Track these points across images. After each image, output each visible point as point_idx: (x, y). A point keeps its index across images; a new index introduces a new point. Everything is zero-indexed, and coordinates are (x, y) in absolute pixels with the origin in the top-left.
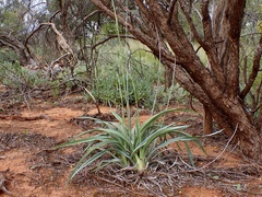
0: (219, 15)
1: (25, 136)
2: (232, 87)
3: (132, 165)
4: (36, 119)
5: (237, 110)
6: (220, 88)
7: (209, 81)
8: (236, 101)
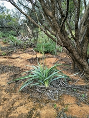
0: (81, 24)
1: (9, 67)
2: (84, 55)
3: (43, 85)
4: (16, 58)
5: (85, 63)
6: (79, 55)
7: (75, 53)
8: (85, 60)
